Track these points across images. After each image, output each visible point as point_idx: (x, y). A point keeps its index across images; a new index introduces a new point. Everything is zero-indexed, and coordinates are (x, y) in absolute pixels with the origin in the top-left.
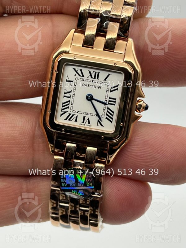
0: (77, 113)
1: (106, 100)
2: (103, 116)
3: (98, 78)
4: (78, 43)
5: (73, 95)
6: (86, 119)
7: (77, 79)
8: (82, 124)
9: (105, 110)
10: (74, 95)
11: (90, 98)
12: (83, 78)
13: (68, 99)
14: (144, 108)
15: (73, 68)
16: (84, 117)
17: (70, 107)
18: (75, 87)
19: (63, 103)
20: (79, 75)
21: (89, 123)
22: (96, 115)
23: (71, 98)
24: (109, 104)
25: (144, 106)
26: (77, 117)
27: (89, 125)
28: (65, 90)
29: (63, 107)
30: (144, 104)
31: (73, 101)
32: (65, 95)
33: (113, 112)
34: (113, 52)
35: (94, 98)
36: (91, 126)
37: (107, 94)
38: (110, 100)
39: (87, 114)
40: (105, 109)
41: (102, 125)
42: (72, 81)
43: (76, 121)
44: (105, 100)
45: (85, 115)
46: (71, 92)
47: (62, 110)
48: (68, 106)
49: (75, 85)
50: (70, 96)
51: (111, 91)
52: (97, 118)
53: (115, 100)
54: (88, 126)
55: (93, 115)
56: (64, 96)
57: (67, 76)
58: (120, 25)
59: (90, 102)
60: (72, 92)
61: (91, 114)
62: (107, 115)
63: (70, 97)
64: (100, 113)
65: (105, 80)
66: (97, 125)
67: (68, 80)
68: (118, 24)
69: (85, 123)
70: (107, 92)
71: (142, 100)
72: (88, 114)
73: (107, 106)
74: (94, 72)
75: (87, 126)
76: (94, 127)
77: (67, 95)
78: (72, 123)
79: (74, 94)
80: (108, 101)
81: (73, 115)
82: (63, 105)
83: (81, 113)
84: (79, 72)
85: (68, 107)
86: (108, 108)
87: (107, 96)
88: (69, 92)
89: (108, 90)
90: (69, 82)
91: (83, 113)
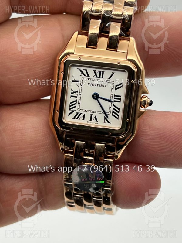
0: (85, 111)
1: (112, 98)
2: (109, 113)
3: (102, 77)
4: (82, 44)
5: (80, 94)
6: (93, 117)
7: (82, 79)
8: (89, 122)
9: (111, 107)
10: (81, 94)
11: (96, 97)
12: (88, 77)
13: (75, 99)
14: (149, 104)
15: (79, 69)
16: (91, 115)
17: (77, 107)
18: (81, 86)
20: (85, 75)
21: (96, 121)
22: (103, 112)
23: (78, 97)
24: (115, 101)
25: (148, 102)
26: (84, 116)
27: (96, 122)
28: (72, 90)
30: (148, 100)
31: (79, 100)
32: (72, 95)
33: (119, 109)
34: (116, 51)
35: (100, 96)
36: (98, 123)
37: (112, 92)
38: (115, 97)
39: (94, 112)
40: (111, 106)
41: (109, 122)
43: (84, 119)
44: (111, 98)
45: (92, 113)
46: (77, 92)
47: (70, 109)
48: (75, 105)
49: (81, 85)
50: (76, 95)
51: (116, 89)
52: (104, 115)
53: (120, 98)
55: (100, 113)
56: (71, 96)
57: (73, 76)
59: (96, 100)
60: (79, 91)
61: (98, 112)
62: (113, 112)
63: (77, 97)
64: (107, 111)
65: (110, 78)
66: (104, 122)
67: (74, 80)
68: (120, 24)
69: (93, 121)
70: (112, 90)
71: (146, 96)
72: (95, 112)
73: (113, 103)
74: (98, 71)
75: (95, 124)
76: (101, 124)
77: (74, 95)
78: (80, 122)
79: (80, 93)
80: (113, 98)
81: (81, 114)
82: (71, 104)
83: (88, 111)
84: (84, 72)
85: (75, 107)
86: (114, 105)
87: (112, 94)
88: (75, 92)
89: (113, 88)
90: (75, 82)
91: (90, 111)
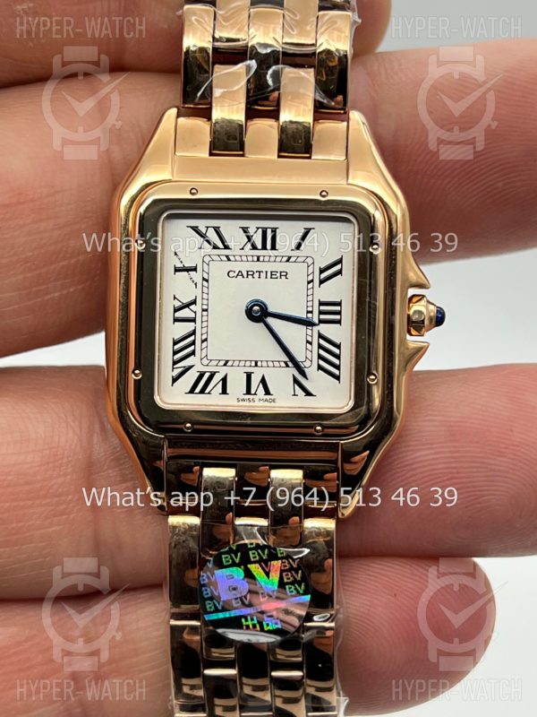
0: (225, 365)
1: (311, 312)
2: (308, 363)
4: (195, 146)
5: (203, 310)
6: (255, 381)
7: (207, 259)
8: (244, 400)
9: (311, 343)
10: (206, 310)
11: (258, 313)
12: (227, 252)
13: (189, 327)
14: (434, 320)
15: (192, 227)
16: (249, 376)
17: (198, 352)
18: (205, 283)
19: (175, 343)
21: (267, 392)
22: (286, 363)
23: (198, 320)
24: (321, 321)
25: (432, 314)
26: (224, 380)
27: (268, 397)
28: (175, 298)
29: (175, 353)
30: (432, 307)
31: (204, 330)
32: (178, 315)
33: (338, 347)
34: (310, 158)
35: (271, 309)
36: (274, 401)
37: (310, 292)
38: (322, 308)
39: (256, 365)
40: (309, 339)
41: (308, 394)
42: (195, 269)
43: (224, 391)
44: (308, 312)
45: (249, 370)
46: (194, 302)
47: (175, 363)
48: (192, 348)
49: (204, 279)
50: (193, 315)
51: (321, 282)
52: (292, 371)
53: (338, 308)
54: (266, 400)
55: (277, 364)
56: (176, 320)
57: (176, 254)
58: (317, 74)
59: (262, 325)
60: (199, 301)
61: (271, 364)
62: (320, 357)
63: (194, 320)
64: (299, 357)
66: (295, 395)
67: (179, 265)
68: (311, 72)
69: (255, 394)
70: (310, 285)
71: (423, 296)
72: (259, 364)
73: (316, 329)
74: (258, 228)
75: (261, 403)
76: (285, 401)
77: (185, 313)
78: (213, 401)
79: (205, 307)
80: (316, 312)
81: (212, 375)
82: (177, 347)
83: (236, 363)
84: (212, 235)
85: (193, 353)
86: (320, 336)
87: (310, 298)
88: (187, 306)
89: (310, 278)
90: (186, 273)
91: (242, 363)
